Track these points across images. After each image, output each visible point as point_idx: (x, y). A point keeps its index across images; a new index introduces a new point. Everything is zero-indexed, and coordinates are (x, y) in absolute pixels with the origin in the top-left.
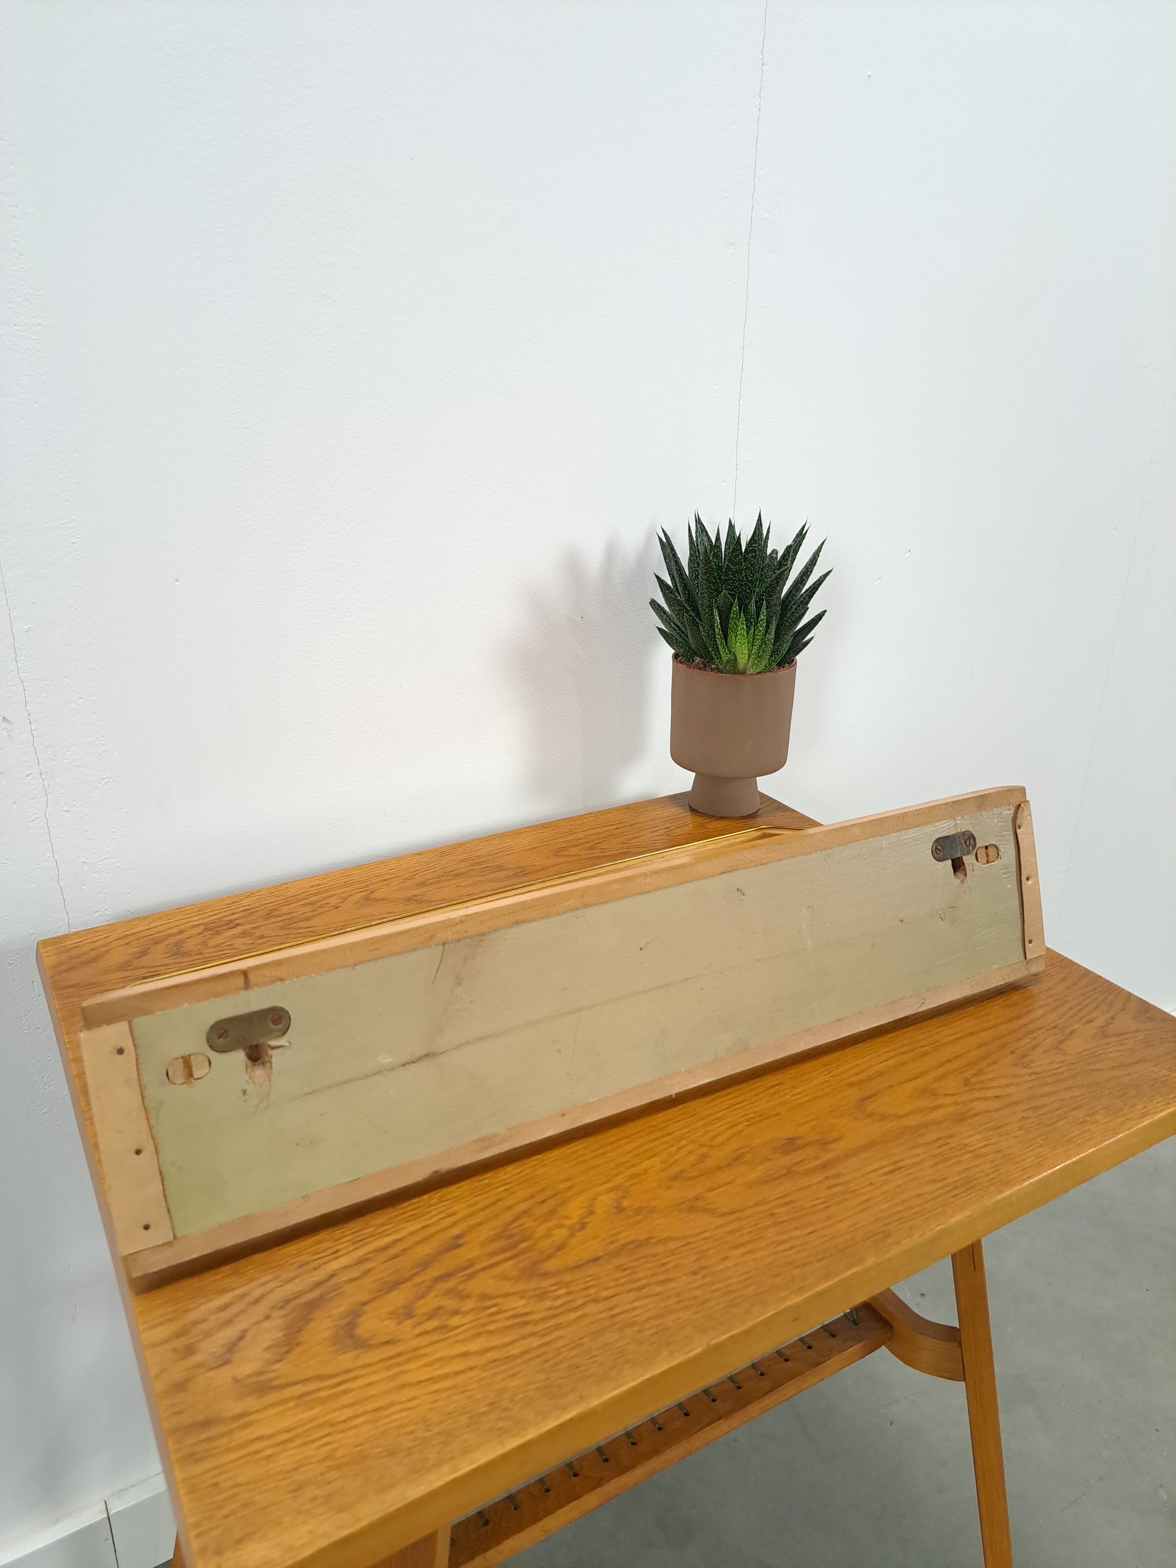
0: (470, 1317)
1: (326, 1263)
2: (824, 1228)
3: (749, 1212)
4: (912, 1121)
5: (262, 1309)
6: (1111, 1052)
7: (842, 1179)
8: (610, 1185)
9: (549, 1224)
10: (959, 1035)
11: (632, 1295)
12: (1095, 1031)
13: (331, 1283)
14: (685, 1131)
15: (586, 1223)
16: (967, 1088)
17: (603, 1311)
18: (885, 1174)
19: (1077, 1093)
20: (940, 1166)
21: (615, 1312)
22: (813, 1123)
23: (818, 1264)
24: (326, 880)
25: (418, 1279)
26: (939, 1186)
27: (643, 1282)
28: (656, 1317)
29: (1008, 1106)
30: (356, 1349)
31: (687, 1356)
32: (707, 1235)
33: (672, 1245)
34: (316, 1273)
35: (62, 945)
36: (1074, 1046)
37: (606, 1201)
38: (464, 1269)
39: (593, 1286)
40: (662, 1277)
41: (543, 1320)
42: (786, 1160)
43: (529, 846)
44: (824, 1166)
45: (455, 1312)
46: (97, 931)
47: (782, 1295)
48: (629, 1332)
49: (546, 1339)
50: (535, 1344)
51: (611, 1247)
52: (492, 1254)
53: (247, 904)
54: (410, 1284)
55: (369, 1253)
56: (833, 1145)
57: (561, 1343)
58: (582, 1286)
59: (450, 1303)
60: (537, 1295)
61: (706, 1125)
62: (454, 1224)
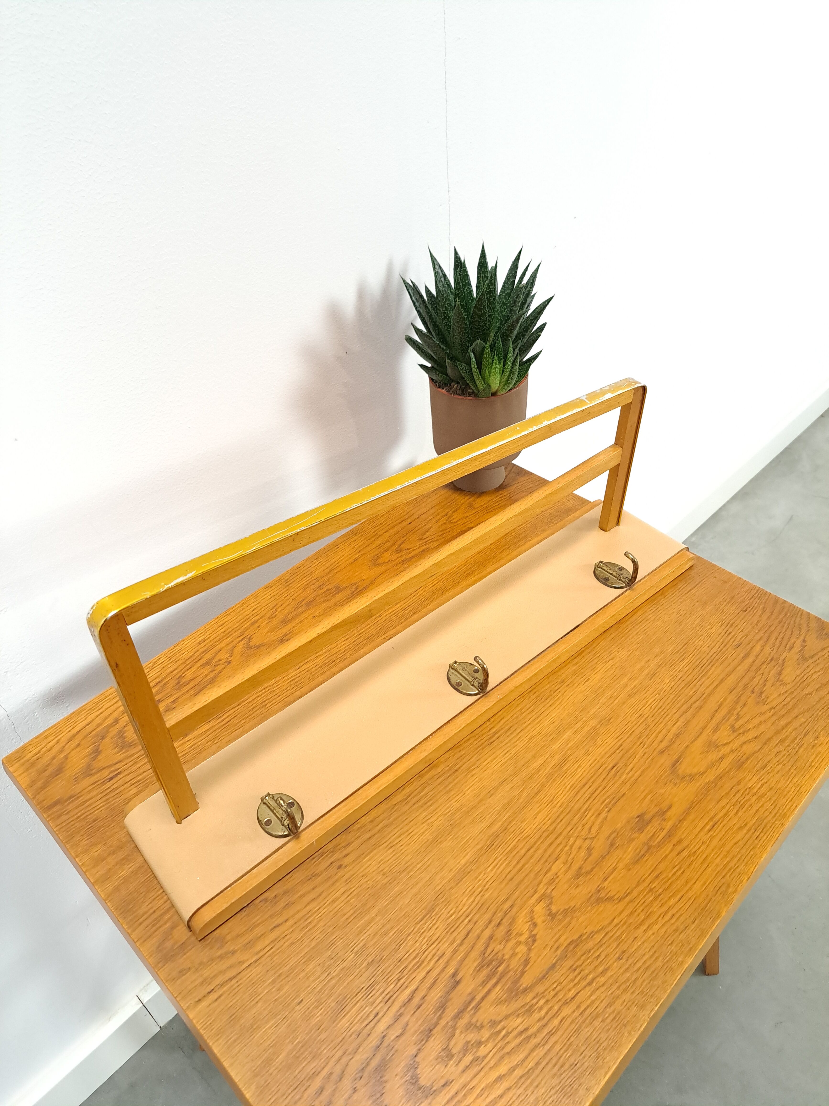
0: (490, 1045)
1: (374, 1027)
2: (687, 892)
3: (635, 893)
4: (710, 777)
5: (347, 1083)
6: (812, 674)
7: (685, 843)
8: (537, 896)
9: (510, 944)
10: (715, 684)
11: (588, 991)
12: (798, 657)
13: (385, 1044)
14: (569, 829)
15: (535, 936)
16: (736, 734)
17: (574, 1012)
18: (709, 831)
19: (803, 720)
20: (740, 814)
21: (582, 1008)
22: (649, 797)
23: (694, 925)
24: (207, 634)
25: (443, 1022)
26: (745, 831)
27: (591, 976)
28: (610, 1005)
29: (765, 744)
30: (426, 1097)
31: (640, 1032)
32: (616, 921)
33: (598, 938)
34: (370, 1038)
35: (25, 759)
36: (789, 674)
37: (540, 909)
38: (470, 1002)
39: (560, 991)
40: (601, 969)
41: (539, 1031)
42: (643, 837)
43: (350, 558)
44: (670, 835)
45: (480, 1043)
46: (46, 737)
47: (680, 959)
48: (596, 1023)
49: (547, 1047)
50: (542, 1054)
51: (559, 952)
52: (484, 983)
53: (155, 676)
54: (439, 1028)
55: (400, 1008)
56: (669, 814)
57: (558, 1047)
58: (553, 993)
59: (472, 1037)
60: (527, 1011)
61: (581, 819)
62: (447, 963)
